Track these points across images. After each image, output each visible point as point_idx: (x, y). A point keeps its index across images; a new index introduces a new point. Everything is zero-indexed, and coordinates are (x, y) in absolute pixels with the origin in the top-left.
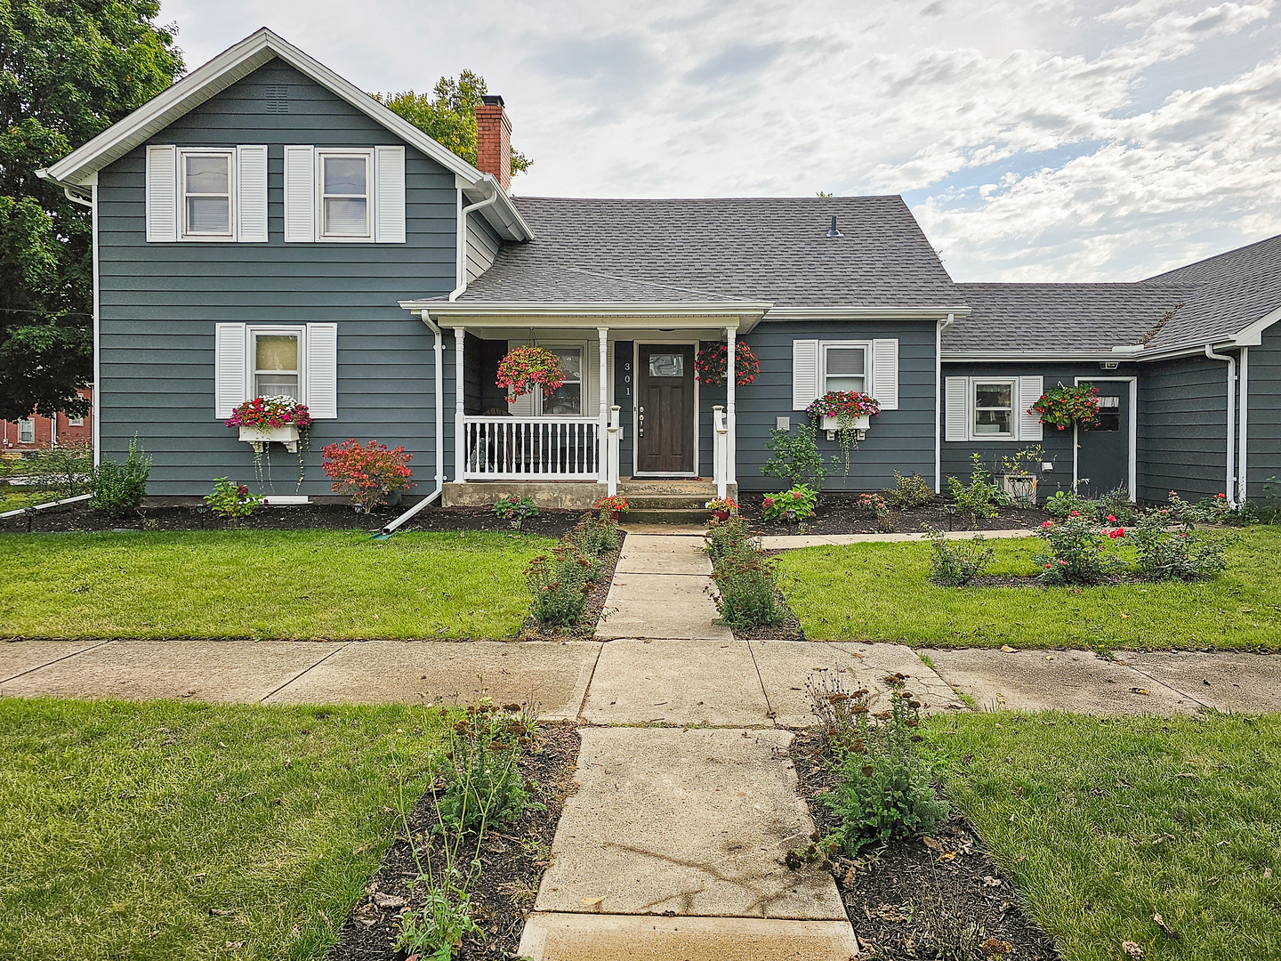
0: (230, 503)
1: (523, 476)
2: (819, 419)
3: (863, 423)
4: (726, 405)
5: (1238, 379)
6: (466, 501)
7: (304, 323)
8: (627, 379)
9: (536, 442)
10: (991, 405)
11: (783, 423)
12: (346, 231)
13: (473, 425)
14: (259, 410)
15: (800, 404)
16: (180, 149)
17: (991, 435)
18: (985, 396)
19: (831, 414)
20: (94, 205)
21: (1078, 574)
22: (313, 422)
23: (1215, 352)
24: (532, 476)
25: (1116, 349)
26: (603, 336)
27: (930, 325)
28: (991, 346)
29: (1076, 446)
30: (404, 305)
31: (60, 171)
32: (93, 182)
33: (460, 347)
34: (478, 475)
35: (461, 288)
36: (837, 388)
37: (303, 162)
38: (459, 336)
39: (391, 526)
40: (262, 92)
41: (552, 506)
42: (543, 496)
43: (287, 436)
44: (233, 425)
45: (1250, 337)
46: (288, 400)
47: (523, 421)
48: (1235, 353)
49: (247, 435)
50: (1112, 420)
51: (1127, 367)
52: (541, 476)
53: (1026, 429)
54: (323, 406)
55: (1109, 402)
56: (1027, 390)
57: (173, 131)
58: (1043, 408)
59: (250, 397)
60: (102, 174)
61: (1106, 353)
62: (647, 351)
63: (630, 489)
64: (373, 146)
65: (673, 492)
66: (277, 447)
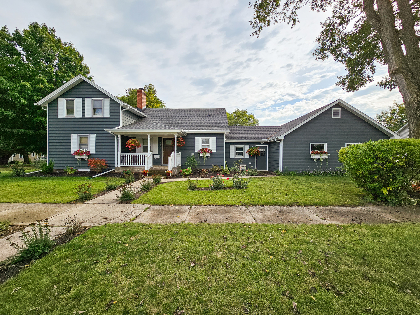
0: (68, 171)
1: (132, 165)
2: (200, 154)
3: (208, 155)
4: (174, 150)
5: (281, 145)
6: (120, 171)
7: (89, 134)
8: (160, 145)
9: (141, 158)
10: (239, 151)
11: (193, 154)
12: (98, 115)
13: (122, 155)
14: (79, 152)
15: (196, 150)
16: (65, 99)
17: (240, 157)
18: (238, 149)
19: (202, 153)
20: (47, 110)
21: (218, 187)
22: (91, 154)
23: (277, 140)
24: (134, 165)
25: (263, 139)
26: (149, 136)
27: (222, 134)
28: (239, 139)
29: (256, 159)
30: (106, 130)
31: (39, 103)
32: (47, 106)
33: (119, 138)
34: (123, 165)
35: (121, 126)
36: (203, 147)
37: (89, 101)
38: (119, 136)
39: (94, 177)
40: (81, 87)
41: (138, 172)
42: (136, 170)
43: (85, 157)
44: (74, 155)
45: (282, 137)
46: (85, 150)
47: (140, 154)
48: (280, 140)
49: (76, 157)
50: (263, 154)
51: (265, 143)
52: (136, 165)
53: (246, 156)
54: (93, 151)
55: (263, 150)
56: (246, 148)
57: (64, 95)
58: (249, 151)
59: (78, 149)
60: (50, 104)
61: (261, 140)
62: (165, 140)
63: (154, 168)
64: (103, 98)
65: (163, 169)
66: (82, 159)
